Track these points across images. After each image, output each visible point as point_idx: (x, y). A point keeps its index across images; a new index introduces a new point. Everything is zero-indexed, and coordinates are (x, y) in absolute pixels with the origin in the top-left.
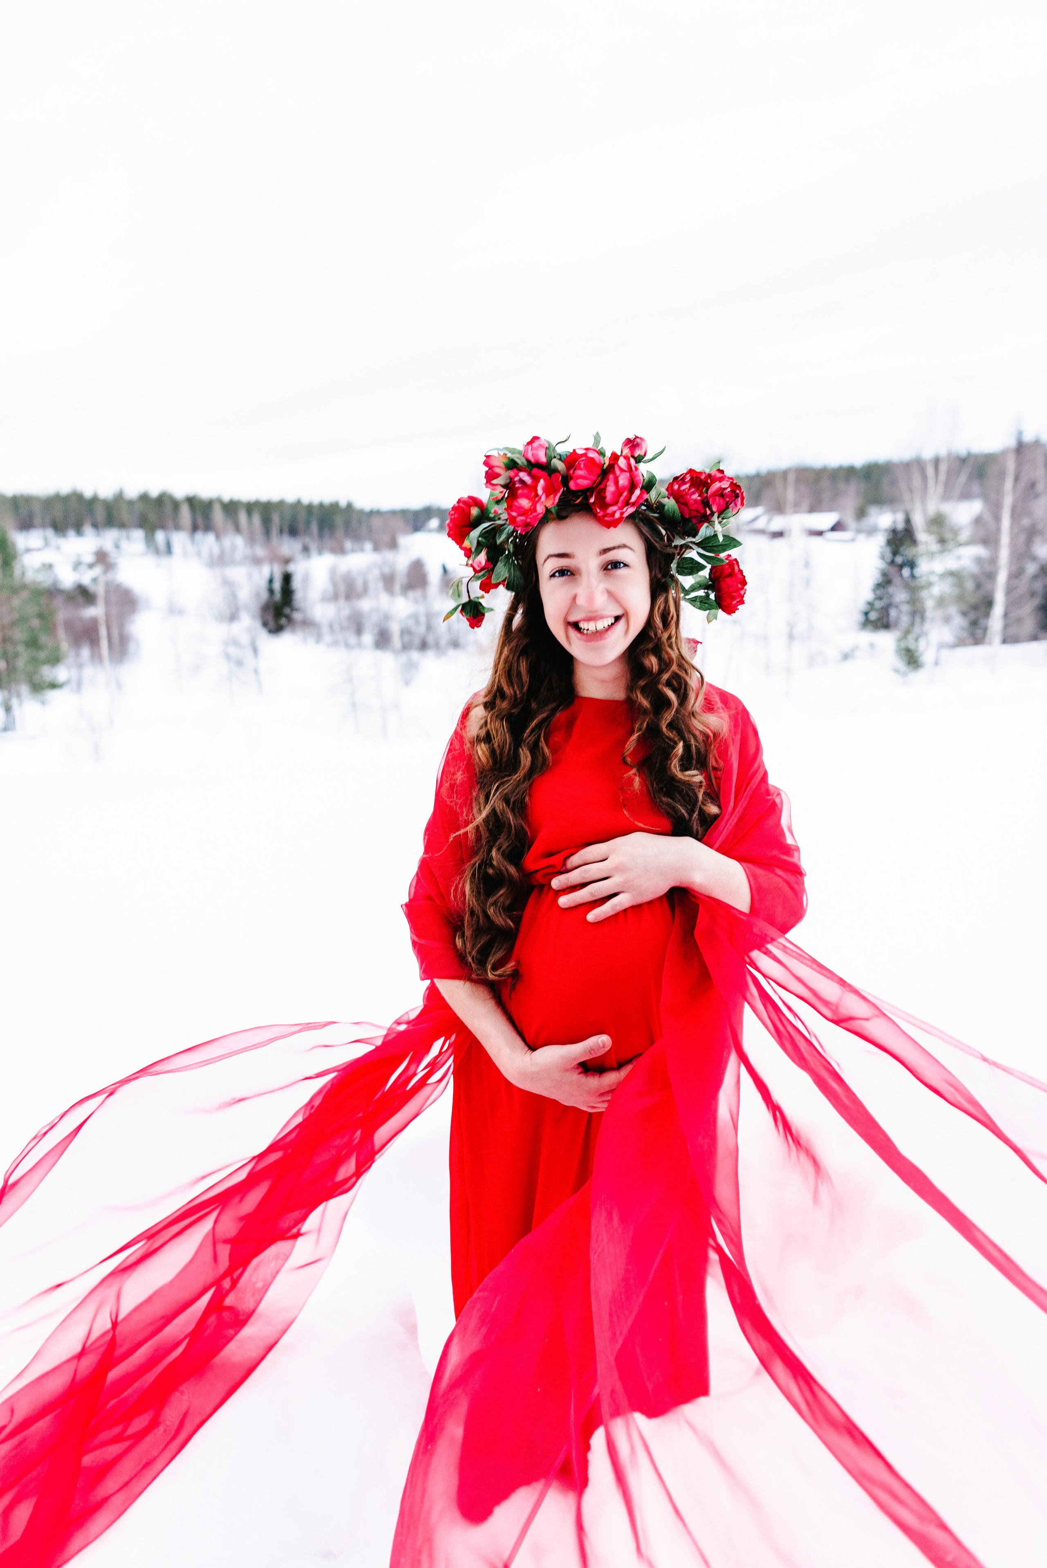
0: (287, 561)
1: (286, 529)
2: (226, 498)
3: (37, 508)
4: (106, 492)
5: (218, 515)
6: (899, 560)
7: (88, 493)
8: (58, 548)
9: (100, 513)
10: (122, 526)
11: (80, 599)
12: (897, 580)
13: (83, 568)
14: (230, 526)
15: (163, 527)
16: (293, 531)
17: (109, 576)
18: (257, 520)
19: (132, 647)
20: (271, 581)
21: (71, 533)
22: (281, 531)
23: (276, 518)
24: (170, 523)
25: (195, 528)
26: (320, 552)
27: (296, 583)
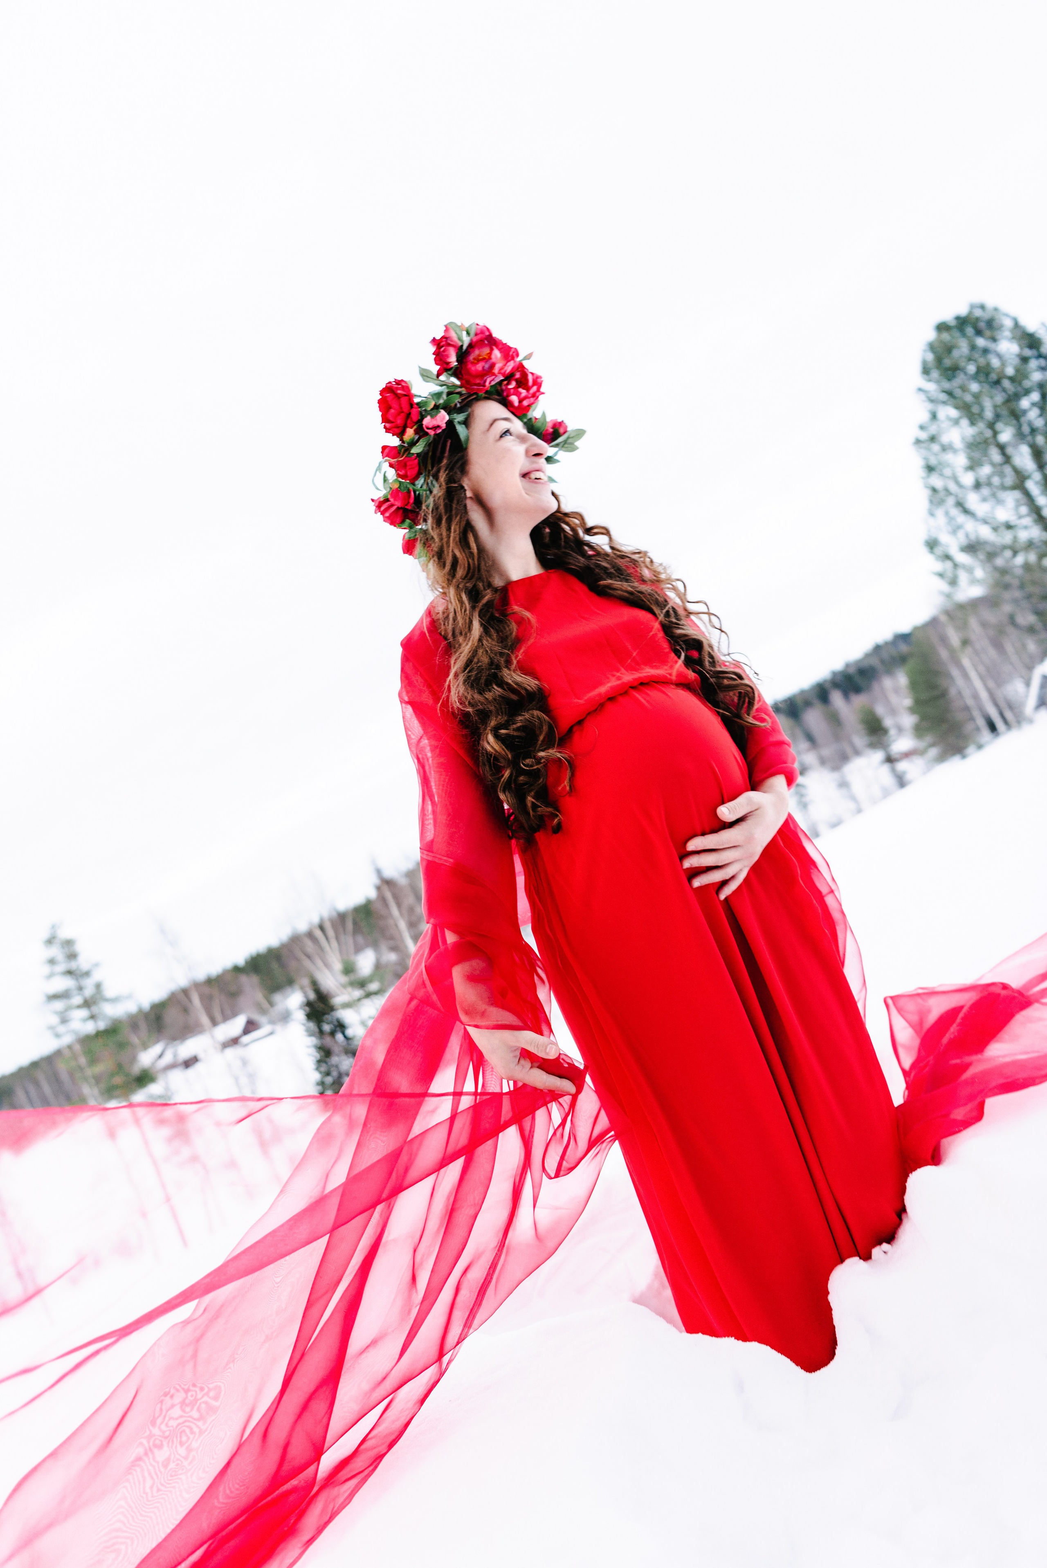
6: (327, 1028)
12: (336, 1049)
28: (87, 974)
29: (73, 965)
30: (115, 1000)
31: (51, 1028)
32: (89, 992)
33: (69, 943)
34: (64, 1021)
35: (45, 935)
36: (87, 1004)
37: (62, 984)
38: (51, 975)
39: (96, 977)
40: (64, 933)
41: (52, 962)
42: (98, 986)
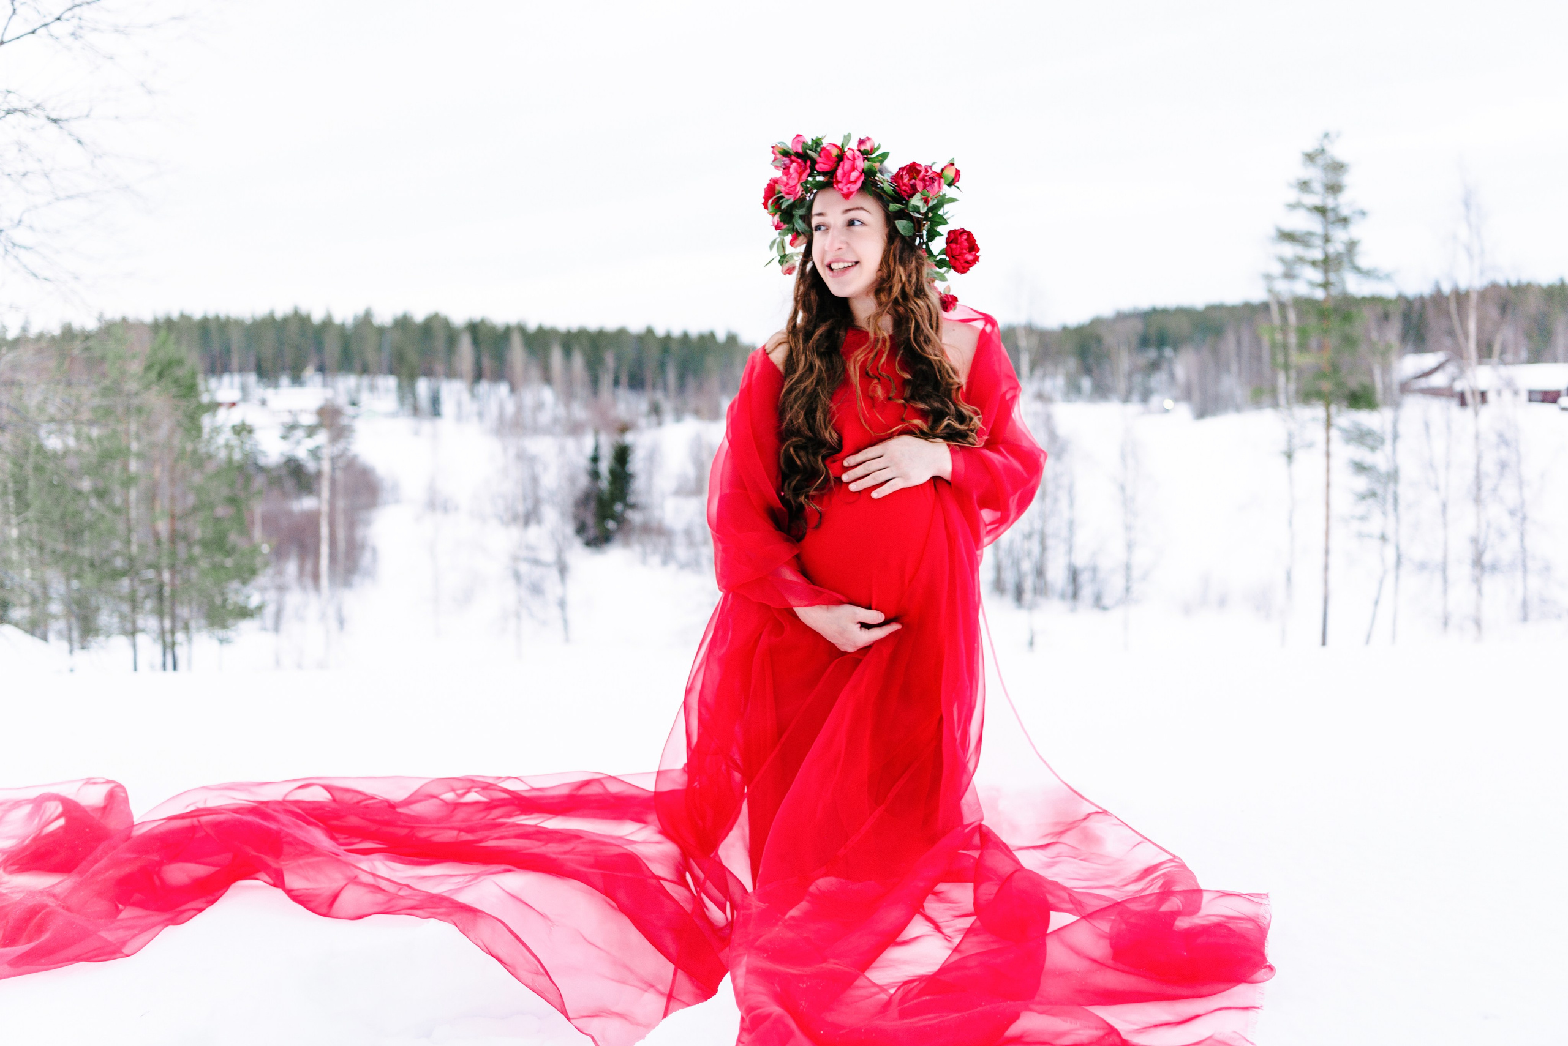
0: (624, 429)
1: (624, 379)
2: (532, 325)
3: (236, 338)
4: (345, 314)
5: (517, 353)
7: (317, 317)
8: (263, 403)
9: (332, 349)
10: (365, 370)
11: (289, 484)
13: (299, 434)
14: (535, 372)
15: (429, 373)
16: (637, 383)
17: (340, 446)
18: (578, 361)
19: (366, 559)
20: (595, 459)
21: (285, 381)
22: (616, 382)
23: (610, 360)
24: (439, 368)
25: (478, 376)
26: (679, 416)
27: (637, 464)
28: (1345, 221)
29: (1330, 202)
30: (1367, 274)
31: (1268, 277)
32: (1337, 247)
33: (1338, 167)
34: (1289, 276)
35: (1310, 147)
36: (1327, 264)
37: (1304, 222)
38: (1293, 206)
39: (1355, 231)
40: (1338, 151)
41: (1304, 186)
42: (1352, 245)
